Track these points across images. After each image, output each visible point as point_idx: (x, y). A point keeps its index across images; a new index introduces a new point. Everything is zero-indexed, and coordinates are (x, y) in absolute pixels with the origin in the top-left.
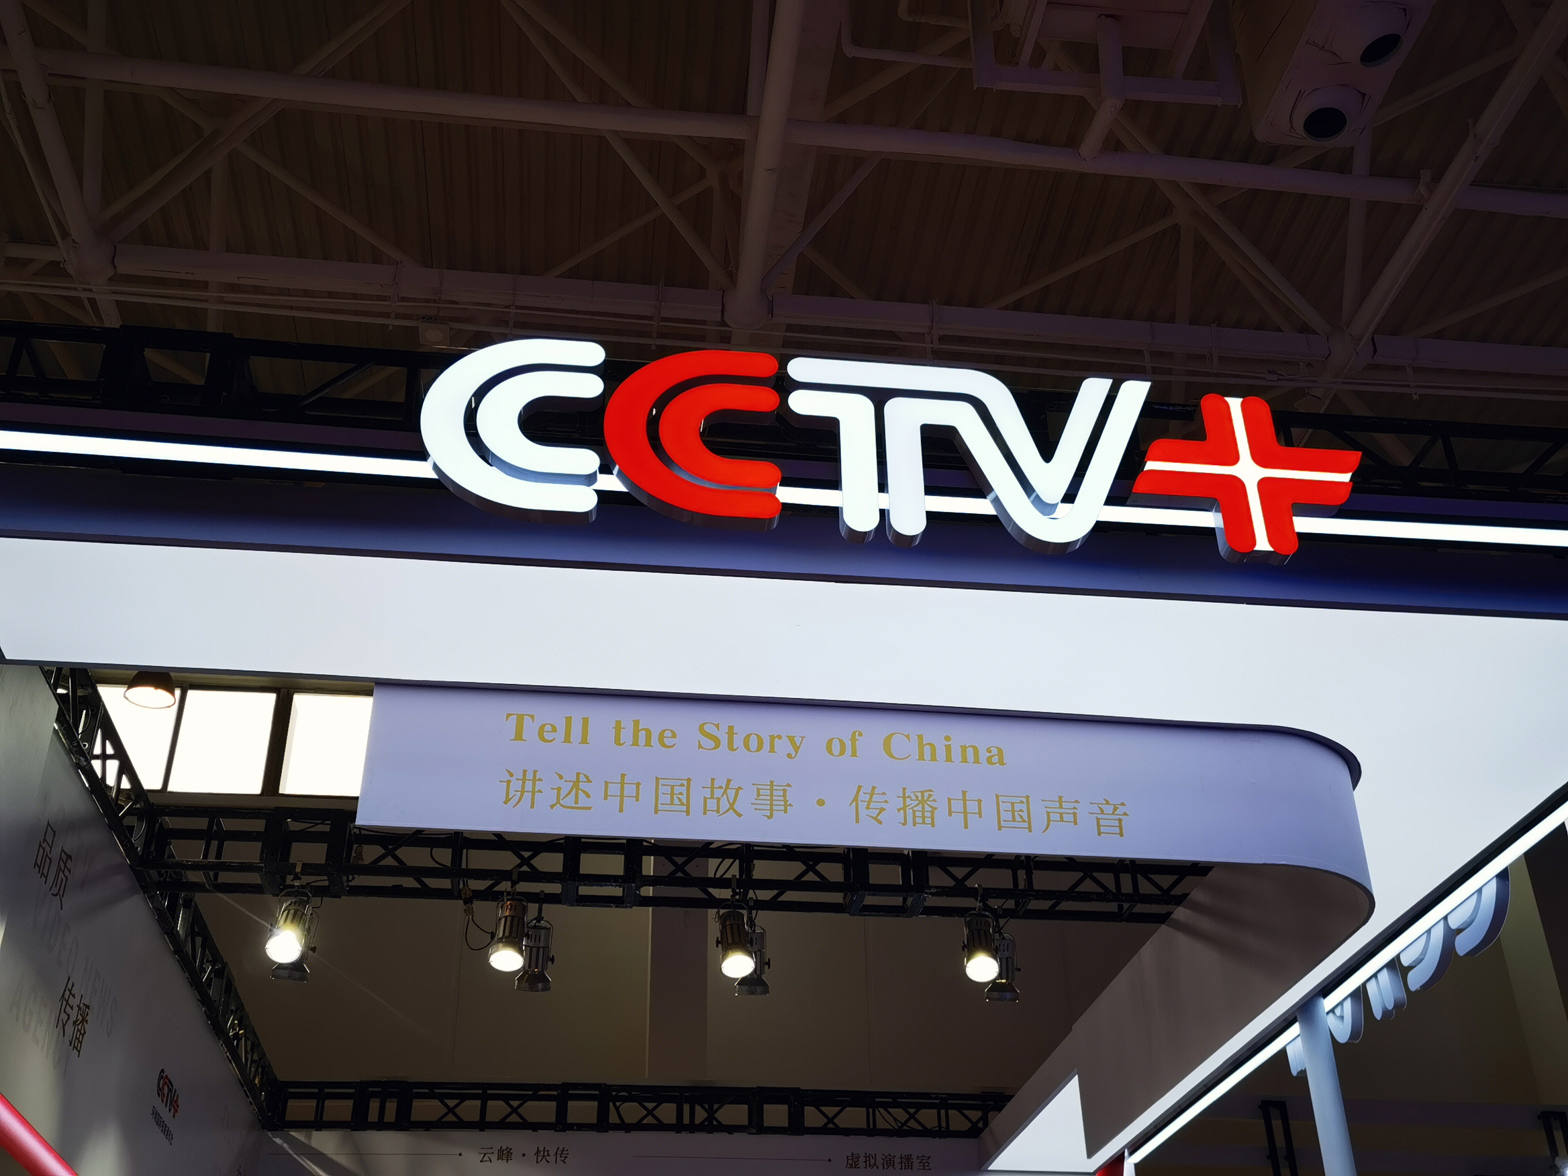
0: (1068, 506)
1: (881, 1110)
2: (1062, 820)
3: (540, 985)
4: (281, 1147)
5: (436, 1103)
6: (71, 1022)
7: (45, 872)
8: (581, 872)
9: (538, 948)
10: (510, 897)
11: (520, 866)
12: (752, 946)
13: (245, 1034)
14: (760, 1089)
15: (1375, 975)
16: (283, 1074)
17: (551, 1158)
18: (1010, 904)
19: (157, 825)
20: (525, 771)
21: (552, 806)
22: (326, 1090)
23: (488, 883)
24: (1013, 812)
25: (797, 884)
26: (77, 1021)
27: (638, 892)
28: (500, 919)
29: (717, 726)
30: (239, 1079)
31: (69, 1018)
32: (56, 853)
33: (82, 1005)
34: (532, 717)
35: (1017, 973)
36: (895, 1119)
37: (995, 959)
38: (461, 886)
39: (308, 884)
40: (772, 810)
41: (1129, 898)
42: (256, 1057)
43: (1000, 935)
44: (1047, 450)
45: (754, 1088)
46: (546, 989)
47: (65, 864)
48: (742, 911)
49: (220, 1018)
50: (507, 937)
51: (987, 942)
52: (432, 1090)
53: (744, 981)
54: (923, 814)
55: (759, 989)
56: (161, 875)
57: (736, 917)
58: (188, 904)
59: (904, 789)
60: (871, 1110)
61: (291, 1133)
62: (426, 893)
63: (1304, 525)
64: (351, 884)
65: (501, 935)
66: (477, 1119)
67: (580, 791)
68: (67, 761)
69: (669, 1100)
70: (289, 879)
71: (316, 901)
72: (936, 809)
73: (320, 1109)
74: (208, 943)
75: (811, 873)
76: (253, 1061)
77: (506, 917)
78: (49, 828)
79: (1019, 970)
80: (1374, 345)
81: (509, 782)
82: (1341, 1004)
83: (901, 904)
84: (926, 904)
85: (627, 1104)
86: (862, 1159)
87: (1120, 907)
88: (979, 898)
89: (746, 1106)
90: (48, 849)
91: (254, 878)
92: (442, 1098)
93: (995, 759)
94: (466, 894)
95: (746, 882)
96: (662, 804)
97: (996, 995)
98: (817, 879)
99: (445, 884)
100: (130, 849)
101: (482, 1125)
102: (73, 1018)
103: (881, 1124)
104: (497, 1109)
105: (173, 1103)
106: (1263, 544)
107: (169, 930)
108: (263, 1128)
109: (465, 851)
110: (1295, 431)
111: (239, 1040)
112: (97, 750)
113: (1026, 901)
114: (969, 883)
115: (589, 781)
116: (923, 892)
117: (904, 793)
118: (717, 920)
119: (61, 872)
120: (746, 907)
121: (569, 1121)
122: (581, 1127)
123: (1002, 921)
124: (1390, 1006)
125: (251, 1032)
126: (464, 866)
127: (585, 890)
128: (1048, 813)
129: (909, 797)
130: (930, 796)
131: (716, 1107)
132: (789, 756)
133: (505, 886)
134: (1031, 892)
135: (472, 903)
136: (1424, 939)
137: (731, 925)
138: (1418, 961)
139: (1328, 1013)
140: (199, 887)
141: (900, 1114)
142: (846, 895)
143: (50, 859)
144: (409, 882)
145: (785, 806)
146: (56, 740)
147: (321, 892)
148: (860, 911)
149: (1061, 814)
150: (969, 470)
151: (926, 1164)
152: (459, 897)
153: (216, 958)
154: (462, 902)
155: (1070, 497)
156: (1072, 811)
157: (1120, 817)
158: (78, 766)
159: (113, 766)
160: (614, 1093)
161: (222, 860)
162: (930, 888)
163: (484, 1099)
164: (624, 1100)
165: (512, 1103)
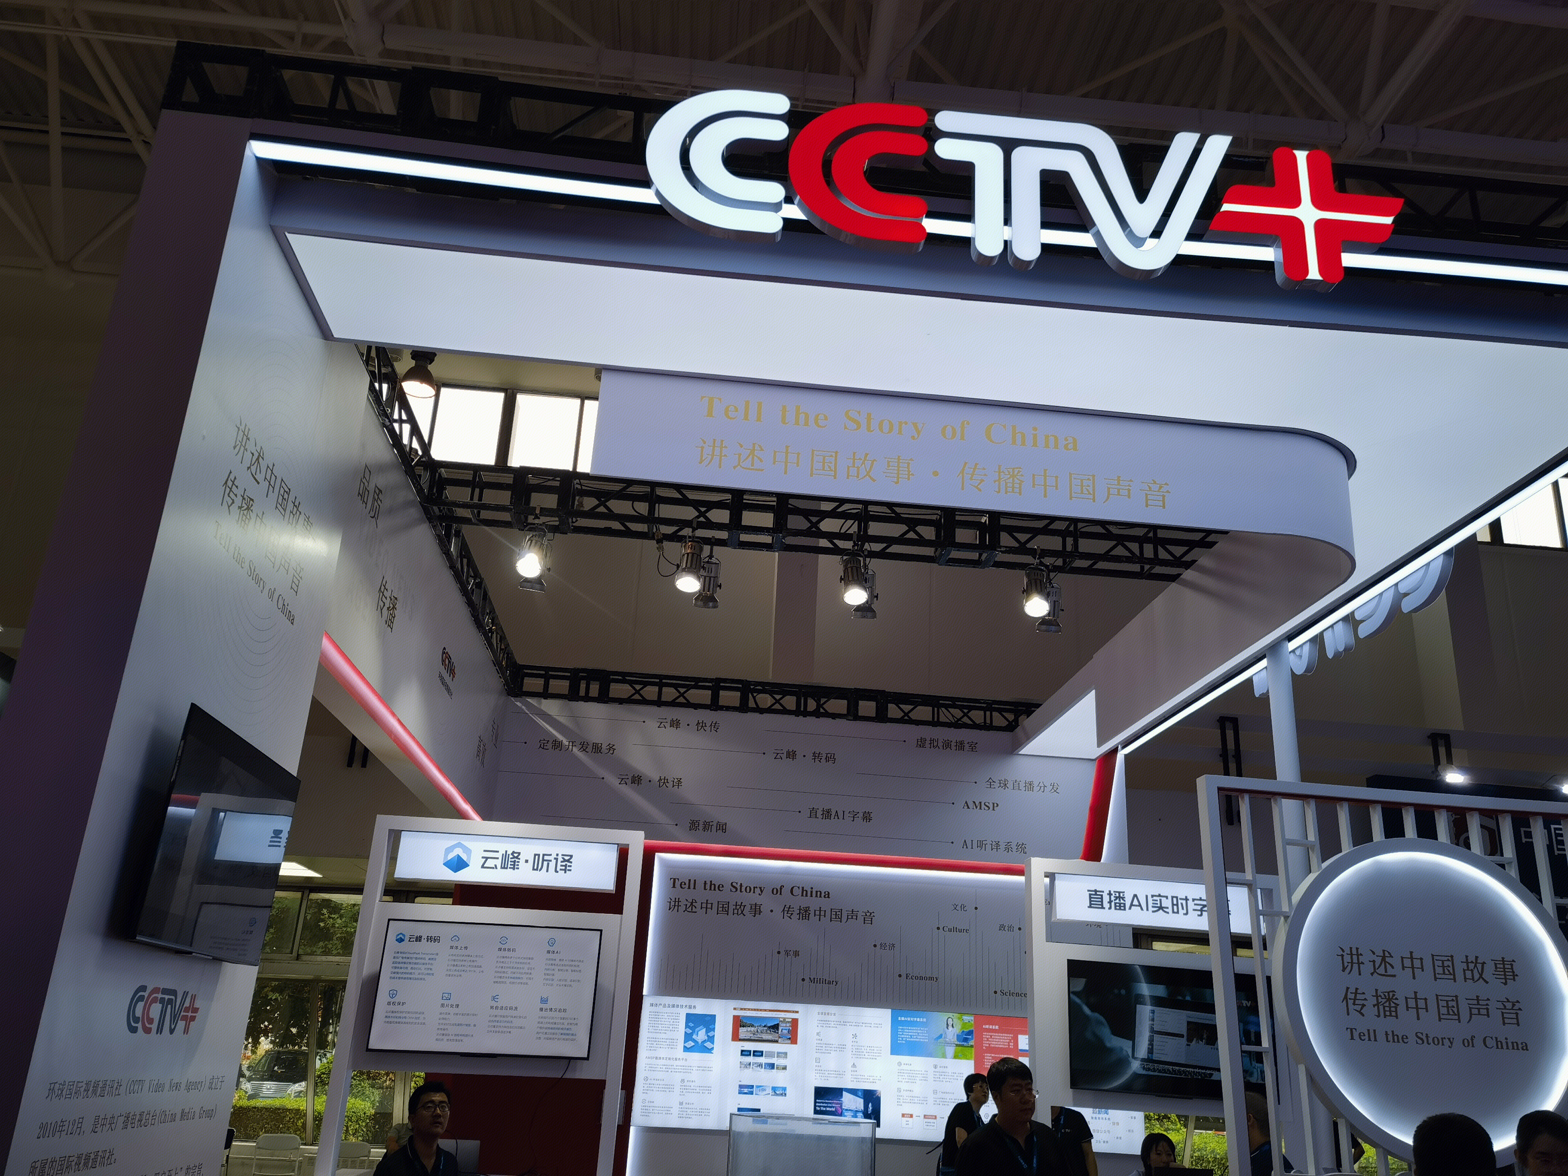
0: (1155, 241)
1: (943, 709)
2: (1119, 494)
3: (711, 604)
4: (521, 708)
5: (627, 687)
6: (385, 608)
7: (365, 500)
8: (743, 523)
9: (710, 578)
10: (691, 539)
11: (698, 517)
12: (866, 583)
13: (496, 629)
14: (857, 690)
15: (1332, 626)
16: (520, 661)
17: (708, 728)
18: (1059, 562)
19: (437, 474)
20: (714, 440)
21: (735, 467)
22: (550, 673)
23: (675, 528)
24: (1082, 486)
25: (901, 540)
26: (390, 607)
27: (783, 541)
28: (684, 555)
29: (859, 412)
30: (493, 661)
31: (384, 605)
32: (371, 488)
33: (392, 597)
34: (720, 399)
35: (1061, 612)
36: (953, 716)
37: (1047, 601)
38: (655, 530)
39: (544, 523)
40: (898, 478)
41: (1150, 561)
42: (503, 647)
43: (1050, 585)
44: (1142, 194)
45: (852, 689)
46: (715, 607)
47: (378, 495)
48: (859, 558)
49: (480, 616)
50: (688, 568)
51: (1041, 588)
52: (624, 677)
53: (859, 608)
54: (1013, 485)
55: (869, 614)
56: (440, 511)
57: (855, 562)
58: (458, 534)
59: (999, 466)
60: (936, 709)
61: (529, 700)
62: (628, 533)
63: (1350, 260)
64: (574, 524)
65: (684, 566)
66: (656, 699)
67: (755, 457)
68: (377, 421)
69: (791, 693)
70: (531, 519)
71: (550, 535)
72: (1023, 482)
73: (546, 686)
74: (471, 564)
75: (911, 532)
76: (501, 649)
77: (688, 554)
78: (367, 468)
79: (1063, 610)
80: (1383, 132)
81: (702, 448)
82: (1301, 646)
83: (977, 558)
84: (996, 559)
85: (761, 695)
86: (928, 742)
87: (1142, 568)
88: (1038, 556)
89: (846, 702)
90: (366, 484)
91: (506, 517)
92: (631, 683)
93: (1070, 446)
94: (658, 536)
95: (863, 537)
96: (816, 470)
97: (1044, 627)
98: (916, 537)
99: (642, 527)
100: (420, 491)
101: (659, 703)
102: (387, 605)
103: (942, 719)
104: (669, 693)
105: (452, 671)
106: (1314, 273)
107: (447, 553)
108: (509, 695)
109: (657, 505)
110: (1349, 182)
111: (492, 633)
112: (396, 416)
113: (1072, 560)
114: (1028, 546)
115: (762, 450)
116: (996, 550)
117: (999, 469)
118: (841, 563)
119: (375, 502)
120: (862, 555)
121: (720, 704)
122: (728, 708)
123: (1052, 575)
124: (1341, 649)
125: (500, 629)
126: (656, 515)
127: (744, 537)
128: (1109, 488)
129: (1003, 472)
130: (1019, 472)
131: (822, 701)
132: (913, 437)
133: (687, 532)
134: (1076, 554)
135: (662, 543)
136: (1377, 599)
137: (852, 568)
138: (1369, 617)
139: (1290, 652)
140: (467, 521)
141: (957, 713)
142: (936, 550)
143: (368, 491)
144: (616, 525)
145: (909, 475)
146: (368, 403)
147: (555, 529)
148: (947, 562)
149: (1119, 490)
150: (1076, 209)
151: (974, 748)
152: (653, 538)
153: (477, 575)
154: (655, 541)
155: (1157, 233)
156: (1127, 488)
157: (1165, 494)
158: (384, 425)
159: (406, 428)
160: (752, 687)
161: (483, 502)
162: (1000, 547)
163: (661, 685)
164: (759, 692)
165: (680, 689)
